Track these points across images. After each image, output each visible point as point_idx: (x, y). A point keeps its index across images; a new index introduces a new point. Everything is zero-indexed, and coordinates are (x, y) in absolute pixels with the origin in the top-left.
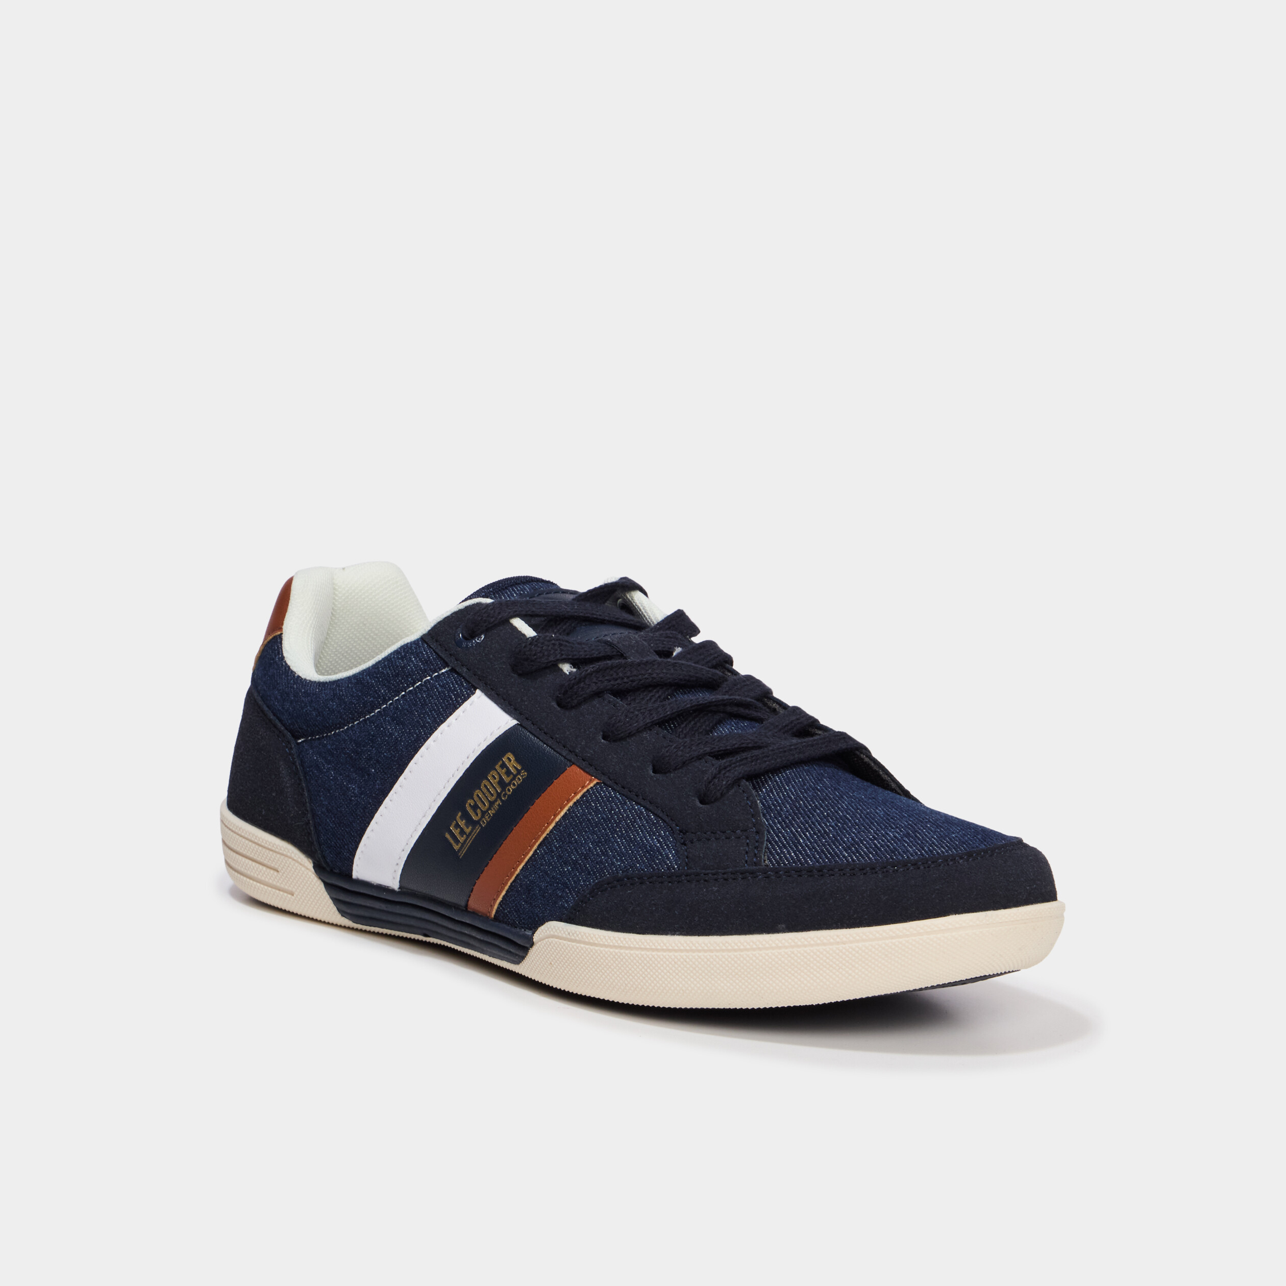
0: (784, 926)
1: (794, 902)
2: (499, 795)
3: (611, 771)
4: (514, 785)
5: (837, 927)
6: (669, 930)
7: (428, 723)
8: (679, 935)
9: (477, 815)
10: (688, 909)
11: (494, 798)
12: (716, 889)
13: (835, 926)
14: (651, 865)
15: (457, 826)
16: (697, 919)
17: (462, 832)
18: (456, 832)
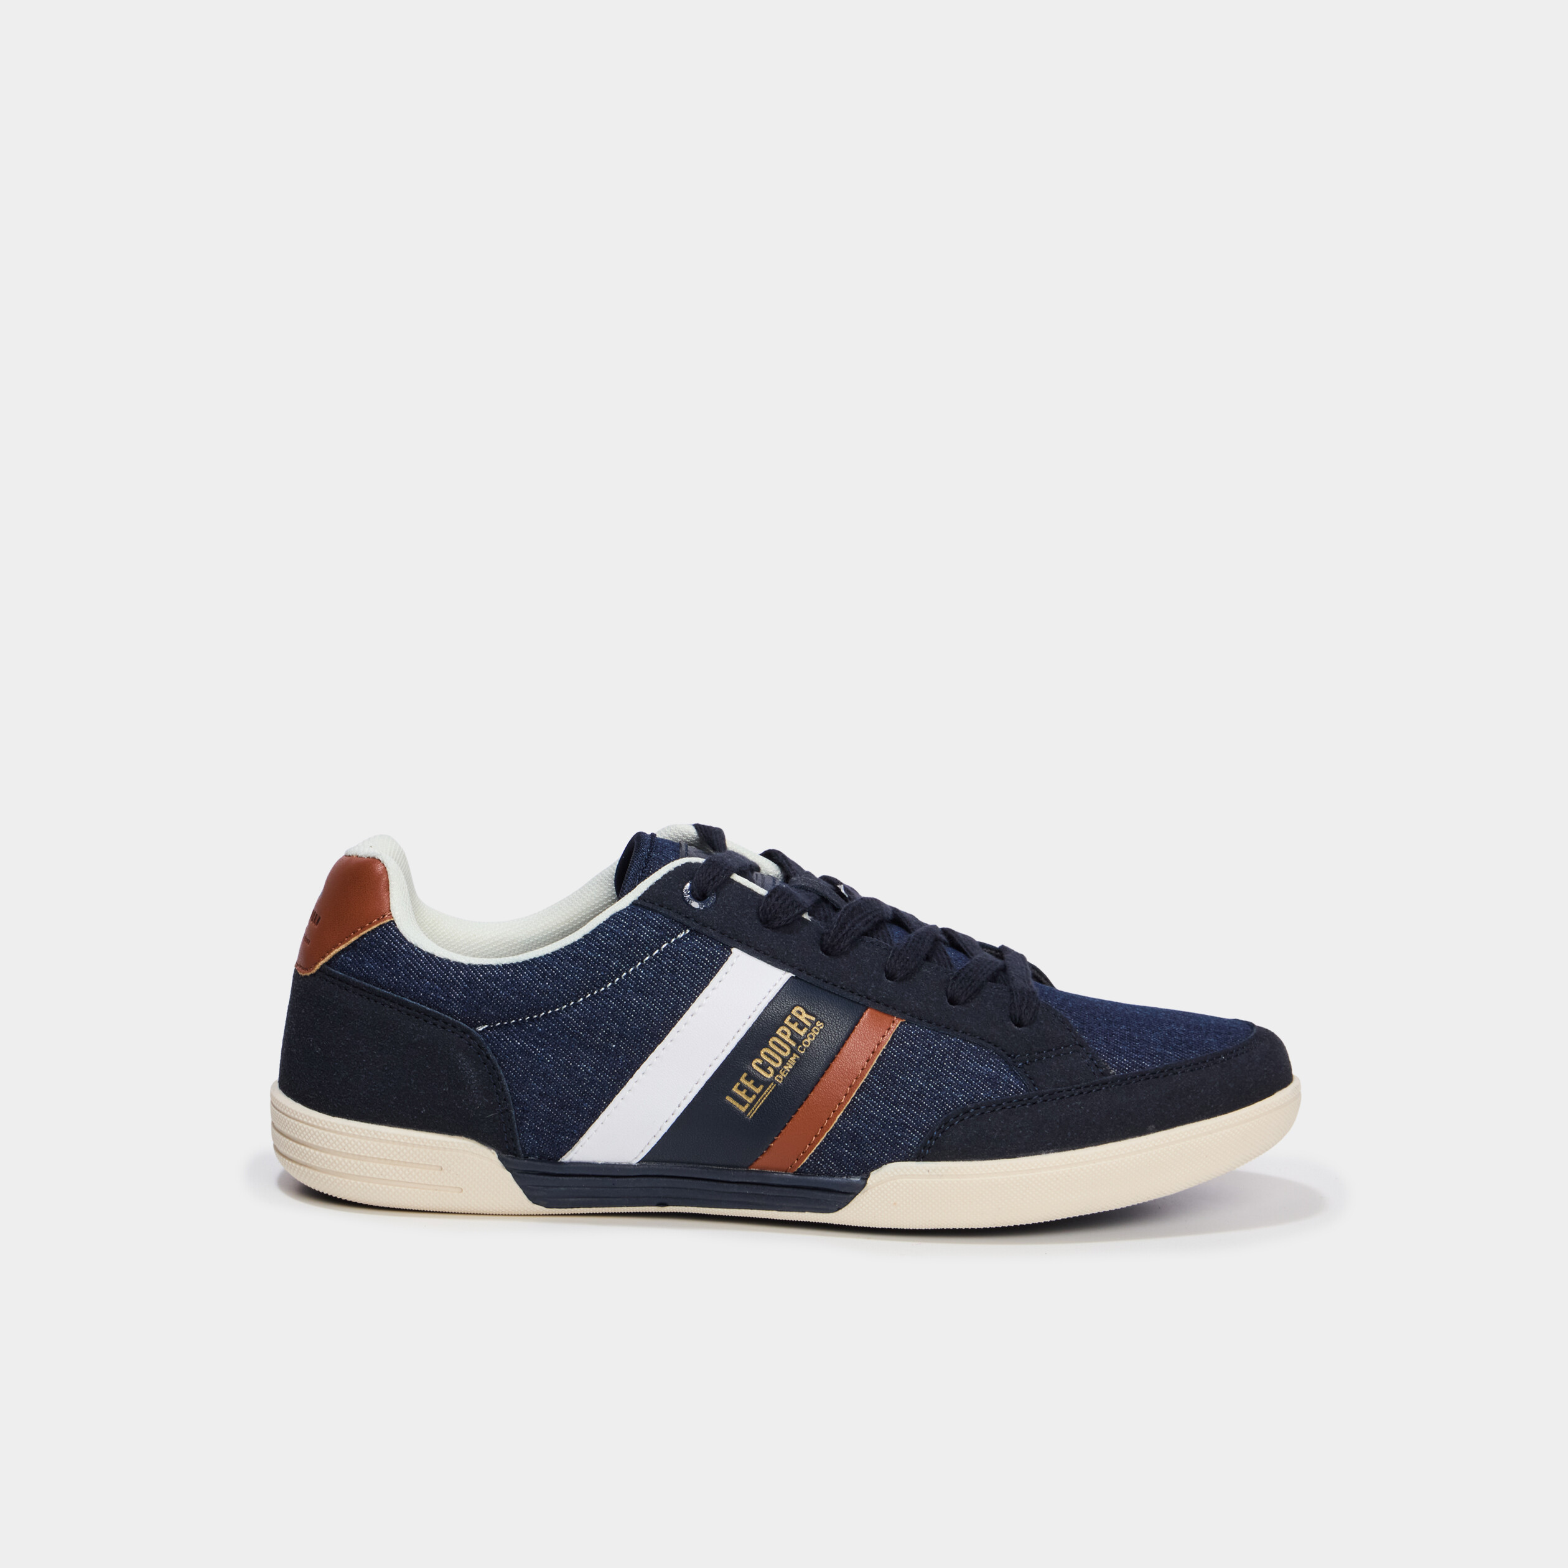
0: (1153, 1126)
1: (1158, 1103)
2: (793, 1051)
3: (913, 1009)
4: (811, 1037)
5: (1199, 1120)
6: (1043, 1149)
7: (685, 989)
8: (1053, 1152)
9: (769, 1073)
10: (1058, 1127)
11: (788, 1053)
12: (1080, 1103)
13: (1196, 1118)
14: (996, 1092)
15: (741, 1088)
16: (1069, 1134)
17: (750, 1093)
18: (742, 1094)
